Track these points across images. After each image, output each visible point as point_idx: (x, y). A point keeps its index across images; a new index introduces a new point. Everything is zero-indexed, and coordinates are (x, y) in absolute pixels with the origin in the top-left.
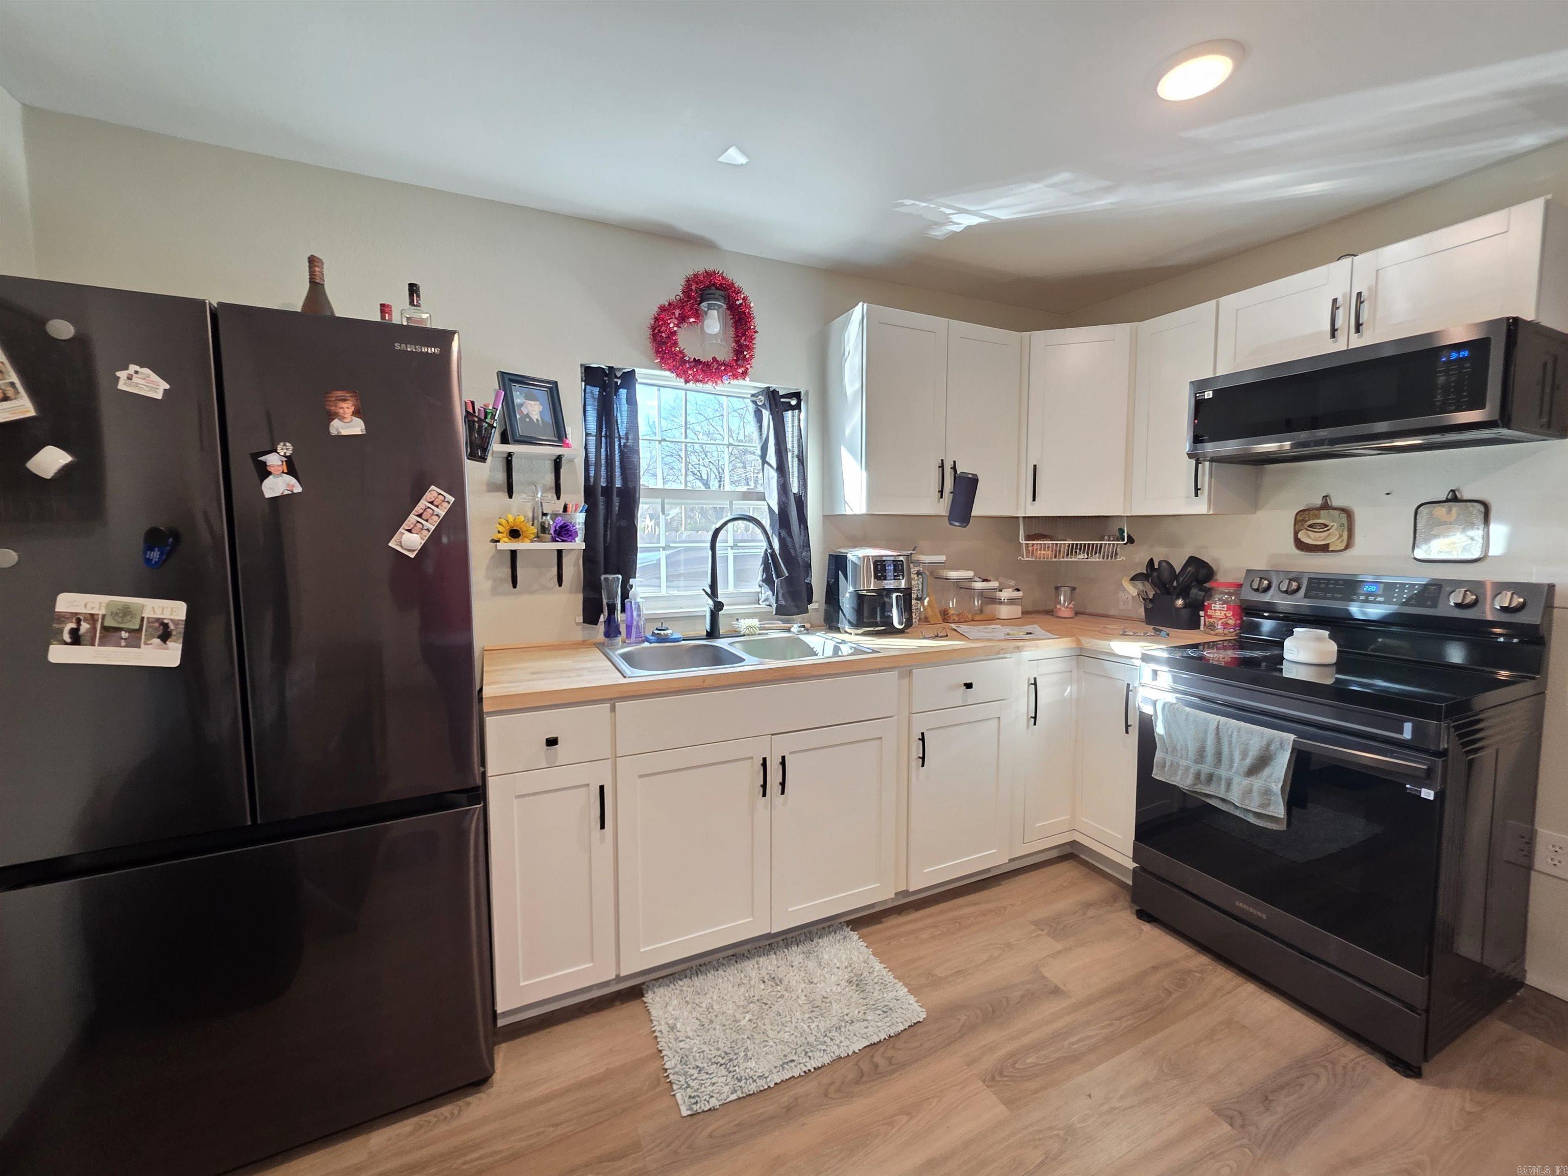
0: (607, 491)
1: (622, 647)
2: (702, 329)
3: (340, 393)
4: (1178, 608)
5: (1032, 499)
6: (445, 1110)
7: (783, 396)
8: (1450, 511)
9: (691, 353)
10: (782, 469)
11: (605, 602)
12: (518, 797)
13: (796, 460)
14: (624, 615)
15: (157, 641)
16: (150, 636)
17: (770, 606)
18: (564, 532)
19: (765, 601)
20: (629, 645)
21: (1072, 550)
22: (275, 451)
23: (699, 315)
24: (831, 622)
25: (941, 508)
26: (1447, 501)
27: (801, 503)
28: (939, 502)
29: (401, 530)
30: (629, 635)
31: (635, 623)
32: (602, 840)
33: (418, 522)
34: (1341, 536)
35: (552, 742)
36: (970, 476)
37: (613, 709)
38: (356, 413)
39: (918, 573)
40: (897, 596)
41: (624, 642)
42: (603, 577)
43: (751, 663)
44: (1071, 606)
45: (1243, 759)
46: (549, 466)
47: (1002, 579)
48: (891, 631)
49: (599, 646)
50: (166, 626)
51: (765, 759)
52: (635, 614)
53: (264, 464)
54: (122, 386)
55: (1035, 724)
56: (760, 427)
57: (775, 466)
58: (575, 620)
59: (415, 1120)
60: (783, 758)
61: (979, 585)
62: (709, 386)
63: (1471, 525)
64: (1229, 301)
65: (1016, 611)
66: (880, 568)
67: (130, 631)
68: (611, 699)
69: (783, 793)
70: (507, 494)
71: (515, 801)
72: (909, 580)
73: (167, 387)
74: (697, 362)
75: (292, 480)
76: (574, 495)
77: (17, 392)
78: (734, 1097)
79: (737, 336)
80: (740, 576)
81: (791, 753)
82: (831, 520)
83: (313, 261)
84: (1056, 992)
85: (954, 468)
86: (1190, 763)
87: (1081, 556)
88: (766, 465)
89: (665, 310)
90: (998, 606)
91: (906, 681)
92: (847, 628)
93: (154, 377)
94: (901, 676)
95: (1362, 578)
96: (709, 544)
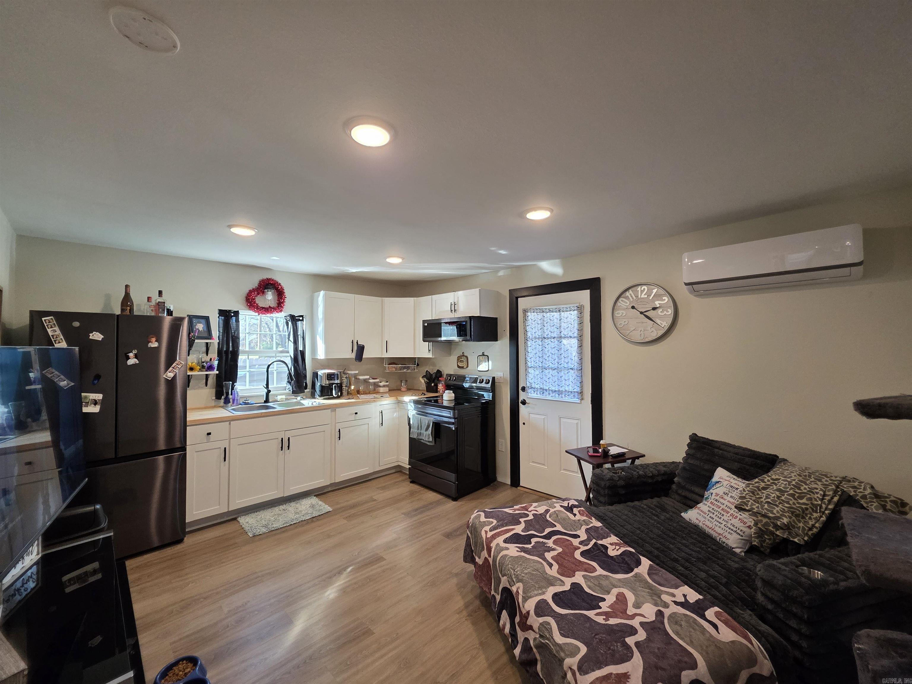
0: (227, 352)
1: (230, 407)
2: (265, 297)
3: (151, 336)
5: (387, 352)
7: (297, 317)
8: (483, 358)
9: (261, 305)
10: (296, 342)
11: (225, 391)
12: (196, 452)
13: (302, 338)
14: (232, 396)
15: (93, 405)
17: (290, 391)
18: (211, 368)
19: (288, 389)
20: (233, 406)
21: (401, 368)
22: (132, 352)
23: (263, 293)
24: (313, 396)
25: (353, 356)
26: (482, 355)
27: (303, 353)
28: (352, 354)
29: (167, 372)
30: (233, 403)
31: (236, 399)
32: (225, 466)
33: (172, 370)
34: (466, 364)
35: (209, 434)
36: (361, 346)
37: (230, 424)
38: (155, 341)
39: (346, 378)
40: (335, 386)
41: (231, 405)
42: (224, 383)
43: (279, 409)
44: (405, 387)
45: (425, 427)
46: (204, 345)
47: (381, 379)
48: (334, 398)
49: (222, 407)
51: (282, 439)
52: (236, 395)
53: (128, 356)
54: (90, 338)
55: (382, 426)
56: (288, 328)
57: (293, 341)
58: (212, 398)
59: (157, 552)
60: (289, 438)
61: (371, 381)
62: (268, 315)
63: (486, 362)
64: (434, 297)
65: (387, 389)
66: (330, 377)
68: (229, 421)
69: (288, 449)
71: (196, 453)
72: (341, 380)
73: (103, 337)
74: (263, 308)
75: (136, 360)
76: (214, 355)
77: (62, 341)
78: (267, 531)
79: (278, 299)
80: (279, 380)
81: (292, 437)
82: (314, 360)
83: (127, 286)
84: (374, 500)
85: (357, 343)
86: (417, 430)
87: (405, 370)
88: (289, 341)
89: (250, 292)
90: (379, 388)
91: (334, 413)
92: (318, 397)
93: (100, 335)
94: (332, 411)
95: (467, 376)
96: (266, 370)
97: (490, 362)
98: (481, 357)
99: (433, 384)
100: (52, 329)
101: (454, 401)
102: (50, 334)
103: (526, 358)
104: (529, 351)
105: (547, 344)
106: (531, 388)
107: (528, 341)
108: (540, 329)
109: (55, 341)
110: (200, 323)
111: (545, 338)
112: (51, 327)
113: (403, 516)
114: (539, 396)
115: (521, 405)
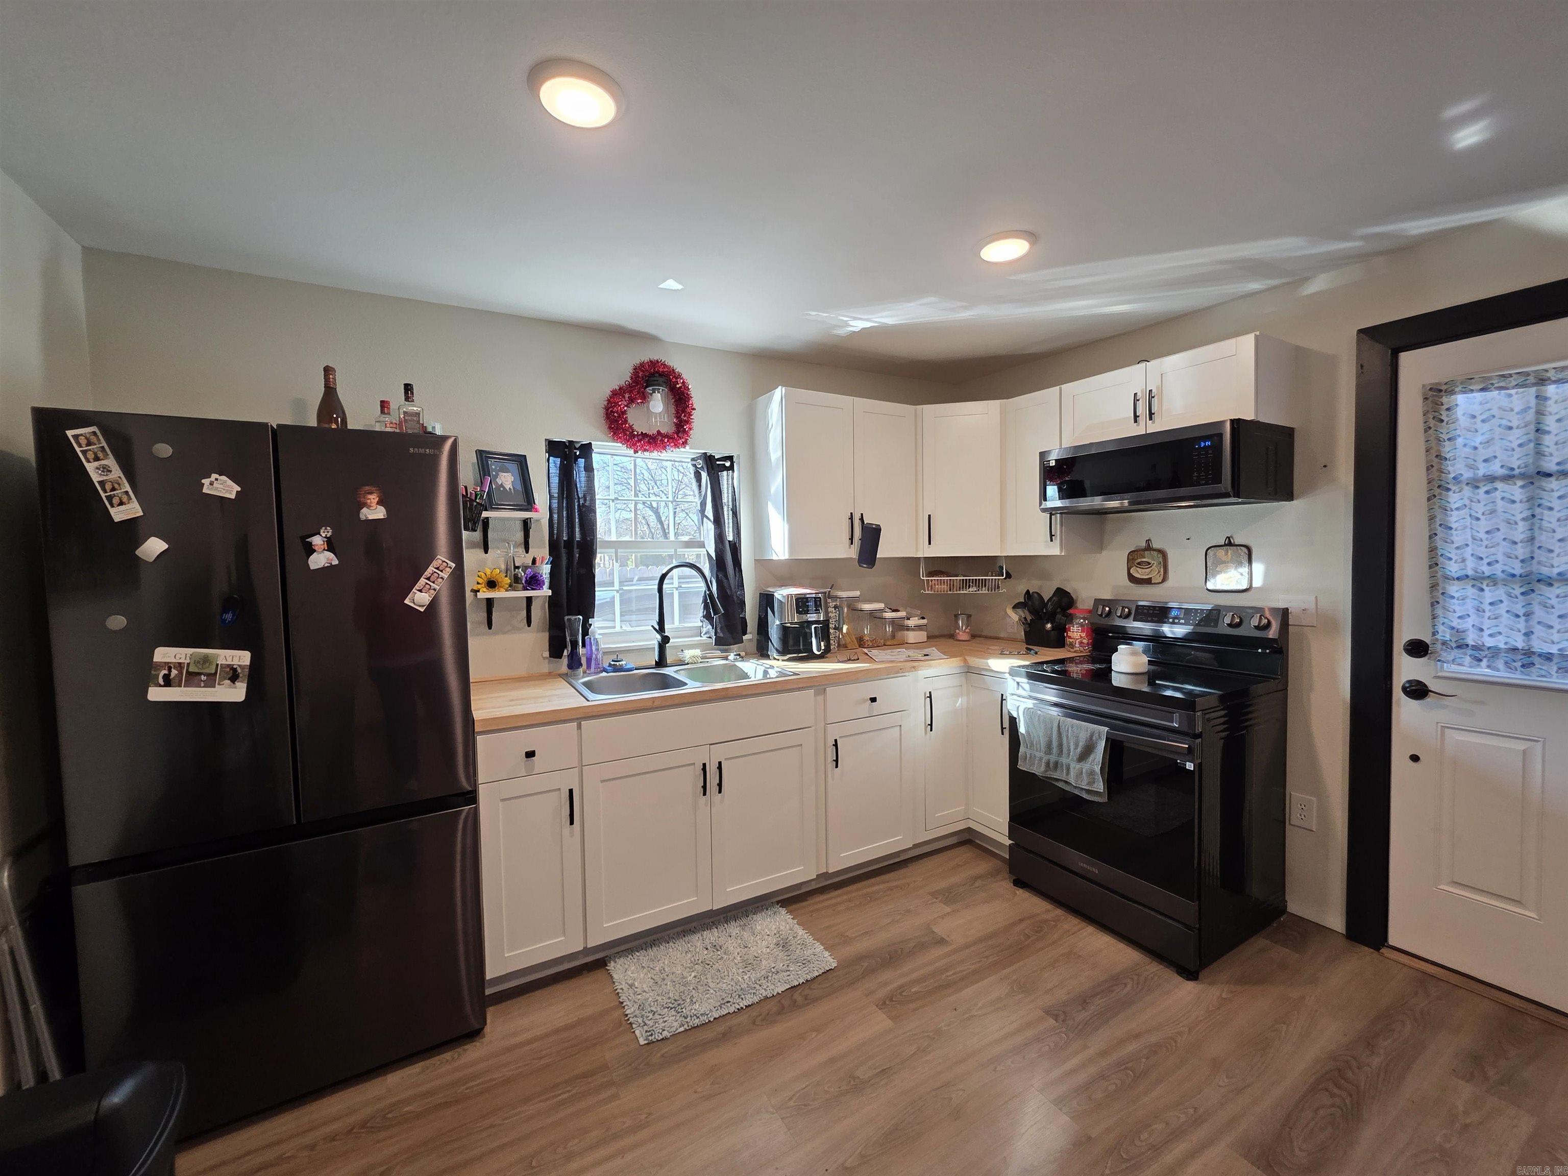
0: (569, 543)
1: (583, 677)
2: (648, 408)
3: (367, 488)
4: (1048, 631)
5: (928, 543)
7: (719, 460)
8: (1226, 554)
9: (639, 428)
10: (718, 521)
11: (568, 639)
12: (503, 800)
13: (731, 512)
14: (584, 650)
15: (228, 682)
16: (223, 679)
17: (710, 638)
18: (534, 582)
19: (706, 633)
20: (590, 674)
21: (966, 584)
22: (319, 534)
23: (644, 397)
24: (762, 651)
25: (853, 553)
26: (1225, 545)
27: (735, 548)
28: (850, 547)
29: (414, 590)
30: (589, 667)
31: (594, 656)
32: (572, 834)
33: (427, 584)
34: (1159, 572)
35: (530, 754)
36: (874, 526)
37: (579, 727)
38: (380, 503)
39: (835, 607)
40: (815, 628)
41: (584, 672)
42: (566, 618)
43: (692, 686)
44: (967, 630)
45: (1076, 749)
46: (519, 526)
47: (909, 609)
48: (811, 657)
49: (564, 676)
50: (235, 670)
51: (704, 765)
52: (594, 648)
53: (310, 544)
54: (205, 490)
55: (931, 730)
56: (700, 486)
57: (712, 518)
58: (542, 654)
59: (421, 1064)
60: (720, 763)
61: (889, 615)
62: (655, 454)
63: (1240, 564)
65: (922, 636)
66: (802, 604)
67: (208, 675)
68: (577, 719)
69: (720, 792)
70: (483, 550)
71: (501, 804)
72: (827, 613)
73: (239, 489)
74: (644, 435)
75: (331, 555)
76: (541, 550)
77: (130, 498)
78: (682, 1029)
79: (678, 413)
80: (685, 610)
81: (726, 759)
82: (762, 563)
83: (328, 371)
84: (942, 941)
85: (862, 519)
86: (1042, 754)
87: (973, 589)
88: (705, 519)
89: (616, 394)
90: (906, 632)
91: (820, 698)
92: (775, 655)
93: (230, 482)
94: (816, 694)
95: (1171, 605)
96: (656, 587)
97: (1258, 566)
98: (1221, 552)
99: (1049, 626)
100: (96, 464)
102: (96, 478)
103: (1433, 550)
104: (1454, 526)
105: (1557, 494)
106: (1459, 647)
107: (1448, 490)
108: (1520, 445)
109: (110, 498)
110: (507, 471)
111: (1549, 475)
112: (97, 459)
114: (1502, 674)
115: (1399, 698)
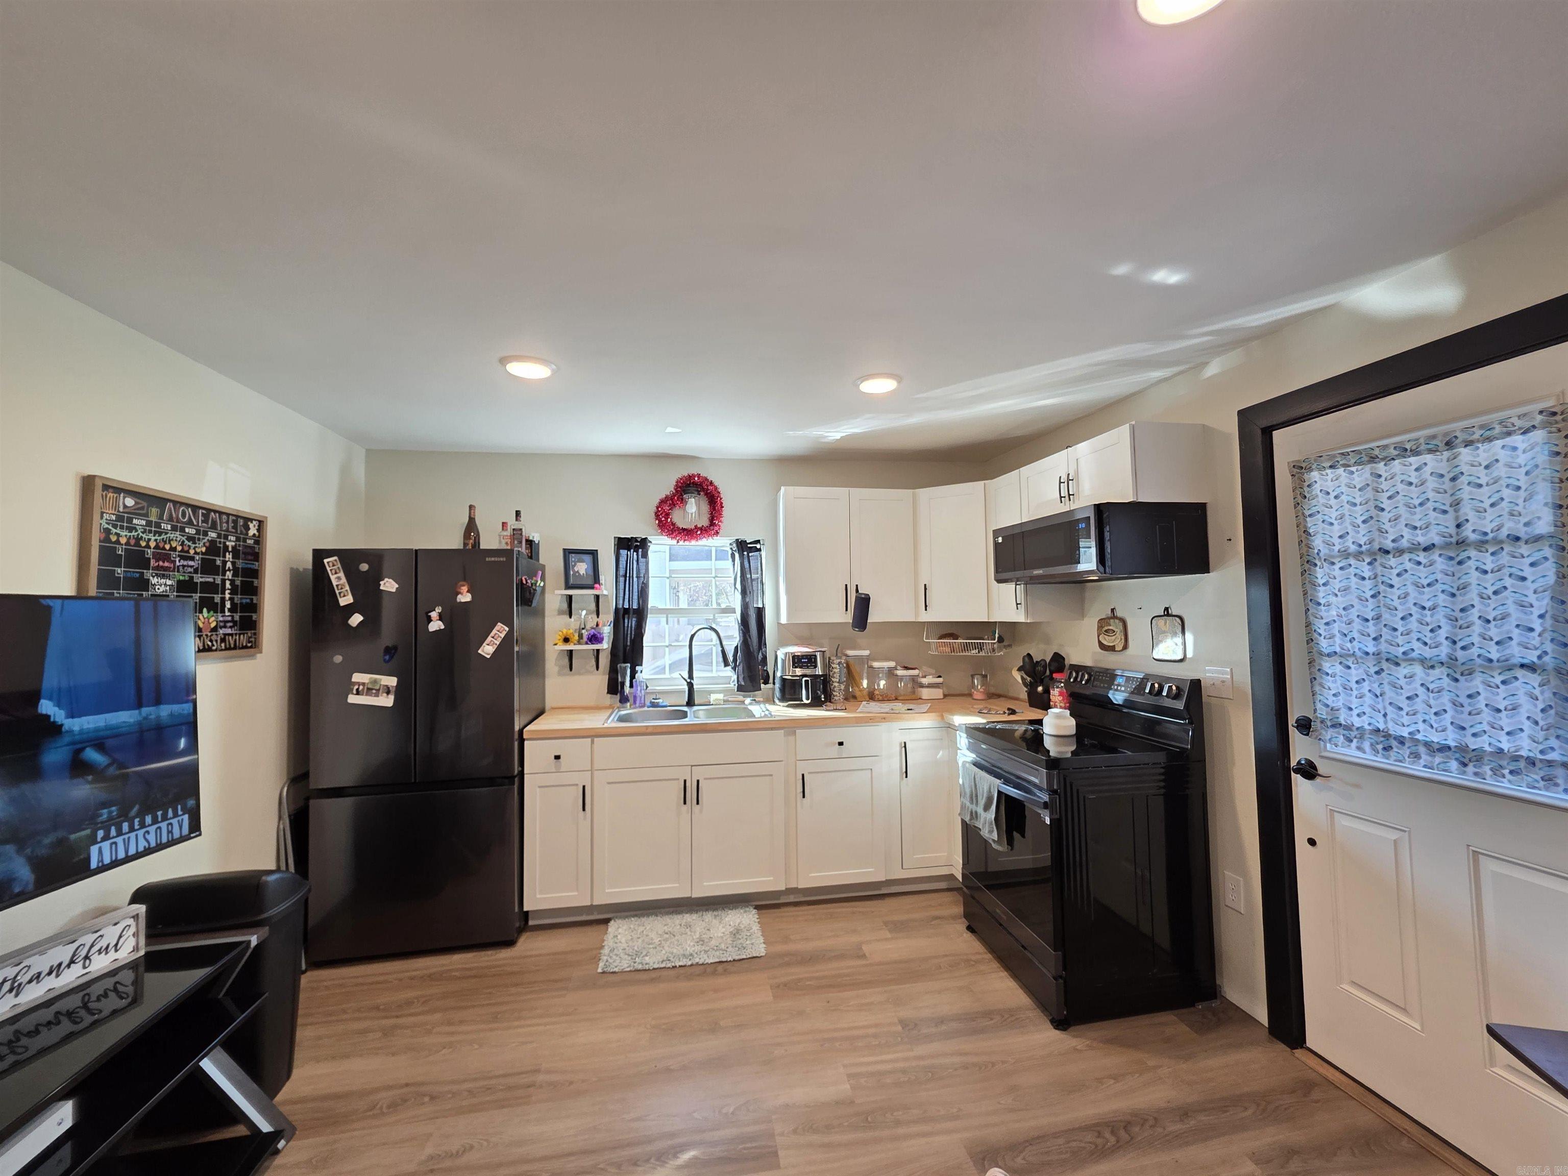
0: (629, 611)
1: (628, 709)
2: (685, 510)
4: (1041, 694)
5: (927, 610)
6: (490, 953)
7: (750, 543)
8: (1165, 623)
9: (681, 525)
10: (746, 592)
11: (620, 681)
12: (540, 787)
14: (632, 690)
15: (385, 695)
16: (383, 693)
17: (734, 685)
18: (597, 638)
19: (732, 682)
20: (635, 708)
21: (966, 647)
23: (683, 503)
24: (770, 698)
25: (848, 618)
26: (1164, 615)
27: (760, 613)
28: (845, 614)
29: (484, 644)
30: (635, 702)
31: (638, 695)
32: (585, 818)
34: (1121, 639)
35: (557, 757)
36: (863, 596)
37: (592, 742)
38: (468, 591)
39: (839, 664)
40: (806, 681)
42: (619, 666)
44: (981, 690)
45: (983, 799)
46: (592, 599)
47: (927, 669)
49: (615, 708)
50: (388, 688)
51: (686, 781)
52: (640, 689)
53: (430, 616)
54: (382, 588)
55: (907, 777)
56: (734, 565)
57: (740, 591)
58: (603, 691)
59: (474, 954)
60: (698, 781)
61: (903, 673)
62: (696, 543)
63: (1175, 634)
64: (1025, 470)
65: (938, 693)
66: (797, 661)
67: (376, 690)
68: (592, 736)
69: (697, 803)
70: (568, 616)
71: (538, 790)
72: (826, 669)
73: (398, 586)
74: (684, 530)
75: (440, 623)
76: (607, 615)
78: (628, 969)
79: (710, 511)
81: (704, 779)
82: (776, 626)
83: (471, 507)
84: (864, 956)
85: (857, 591)
87: (974, 652)
88: (736, 590)
89: (662, 502)
90: (921, 689)
91: (791, 738)
92: (777, 701)
93: (393, 583)
94: (786, 733)
95: (1119, 672)
96: (688, 643)
97: (1189, 636)
98: (1161, 621)
99: (1040, 689)
100: (336, 576)
101: (1075, 739)
102: (335, 583)
103: (1308, 625)
104: (1322, 601)
105: (1395, 571)
106: (1333, 726)
107: (1316, 565)
108: (1364, 522)
109: (340, 593)
110: (582, 561)
111: (1387, 552)
112: (336, 573)
113: (900, 1028)
114: (1369, 757)
115: (1296, 778)
